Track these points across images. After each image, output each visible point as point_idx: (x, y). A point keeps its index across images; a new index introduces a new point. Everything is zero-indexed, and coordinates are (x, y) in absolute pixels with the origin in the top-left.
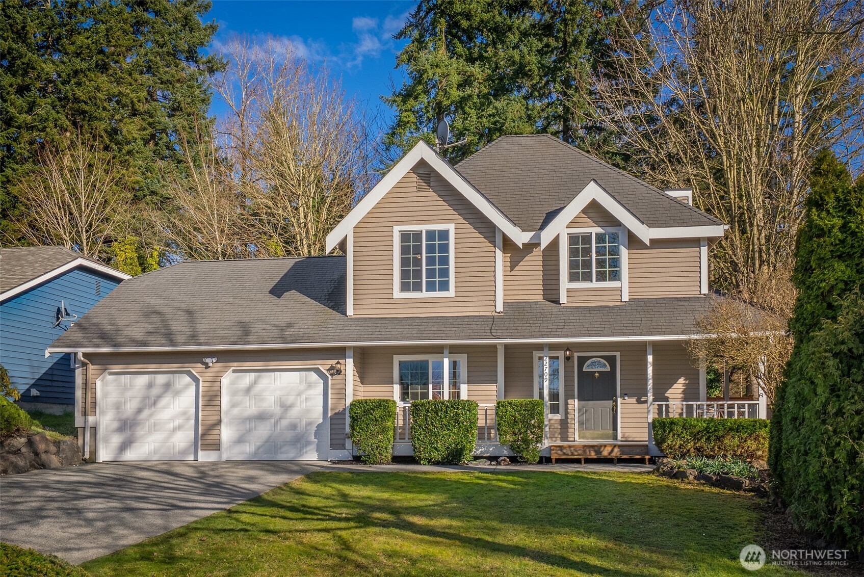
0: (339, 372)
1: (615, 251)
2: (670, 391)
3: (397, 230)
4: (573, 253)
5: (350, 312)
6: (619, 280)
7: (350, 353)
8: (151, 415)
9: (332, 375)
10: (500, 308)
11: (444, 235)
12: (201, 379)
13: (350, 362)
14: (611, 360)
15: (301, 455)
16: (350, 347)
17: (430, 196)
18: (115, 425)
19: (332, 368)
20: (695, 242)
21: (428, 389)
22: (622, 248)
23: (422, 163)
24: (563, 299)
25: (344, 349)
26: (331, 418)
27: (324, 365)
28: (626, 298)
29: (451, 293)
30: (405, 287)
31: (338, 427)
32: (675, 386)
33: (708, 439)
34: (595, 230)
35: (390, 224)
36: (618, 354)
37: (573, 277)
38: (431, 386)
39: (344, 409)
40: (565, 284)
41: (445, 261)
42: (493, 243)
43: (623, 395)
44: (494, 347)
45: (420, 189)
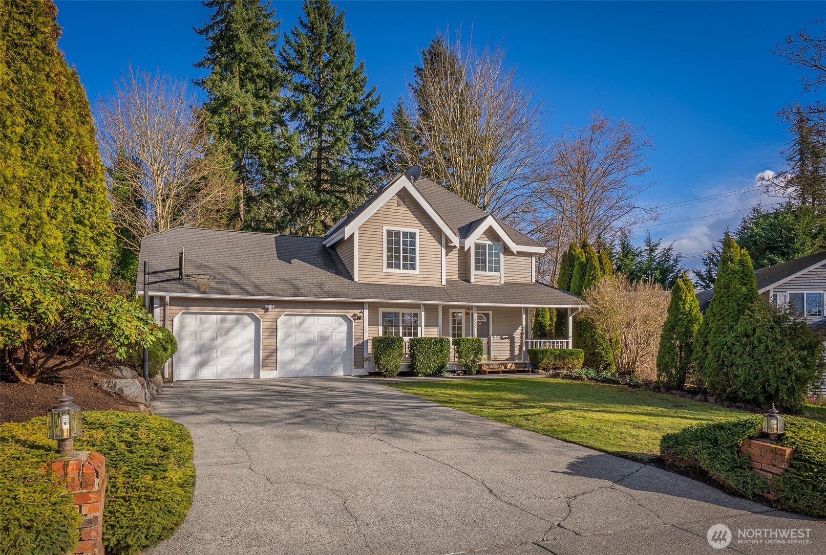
0: (359, 318)
1: (498, 256)
2: (515, 333)
3: (385, 228)
4: (477, 254)
5: (356, 279)
6: (499, 271)
7: (366, 306)
8: (223, 343)
9: (355, 320)
10: (444, 283)
11: (413, 235)
12: (261, 320)
13: (366, 312)
14: (487, 315)
15: (332, 372)
16: (366, 302)
17: (404, 210)
18: (193, 350)
19: (355, 315)
20: (530, 255)
21: (399, 330)
22: (501, 254)
23: (404, 190)
24: (473, 280)
25: (362, 303)
26: (355, 348)
27: (350, 313)
28: (502, 282)
29: (417, 272)
30: (389, 266)
31: (359, 354)
32: (517, 331)
33: (560, 360)
34: (489, 242)
35: (382, 224)
36: (491, 313)
37: (477, 269)
38: (401, 328)
39: (363, 342)
40: (473, 272)
41: (413, 251)
42: (440, 243)
43: (494, 335)
44: (437, 306)
45: (398, 205)
